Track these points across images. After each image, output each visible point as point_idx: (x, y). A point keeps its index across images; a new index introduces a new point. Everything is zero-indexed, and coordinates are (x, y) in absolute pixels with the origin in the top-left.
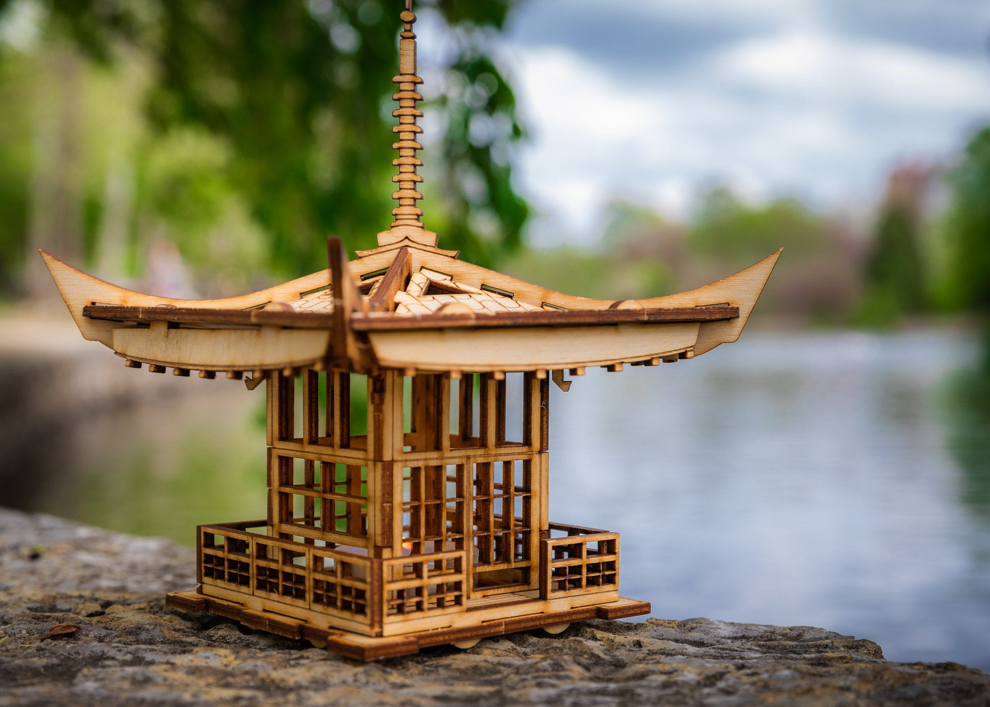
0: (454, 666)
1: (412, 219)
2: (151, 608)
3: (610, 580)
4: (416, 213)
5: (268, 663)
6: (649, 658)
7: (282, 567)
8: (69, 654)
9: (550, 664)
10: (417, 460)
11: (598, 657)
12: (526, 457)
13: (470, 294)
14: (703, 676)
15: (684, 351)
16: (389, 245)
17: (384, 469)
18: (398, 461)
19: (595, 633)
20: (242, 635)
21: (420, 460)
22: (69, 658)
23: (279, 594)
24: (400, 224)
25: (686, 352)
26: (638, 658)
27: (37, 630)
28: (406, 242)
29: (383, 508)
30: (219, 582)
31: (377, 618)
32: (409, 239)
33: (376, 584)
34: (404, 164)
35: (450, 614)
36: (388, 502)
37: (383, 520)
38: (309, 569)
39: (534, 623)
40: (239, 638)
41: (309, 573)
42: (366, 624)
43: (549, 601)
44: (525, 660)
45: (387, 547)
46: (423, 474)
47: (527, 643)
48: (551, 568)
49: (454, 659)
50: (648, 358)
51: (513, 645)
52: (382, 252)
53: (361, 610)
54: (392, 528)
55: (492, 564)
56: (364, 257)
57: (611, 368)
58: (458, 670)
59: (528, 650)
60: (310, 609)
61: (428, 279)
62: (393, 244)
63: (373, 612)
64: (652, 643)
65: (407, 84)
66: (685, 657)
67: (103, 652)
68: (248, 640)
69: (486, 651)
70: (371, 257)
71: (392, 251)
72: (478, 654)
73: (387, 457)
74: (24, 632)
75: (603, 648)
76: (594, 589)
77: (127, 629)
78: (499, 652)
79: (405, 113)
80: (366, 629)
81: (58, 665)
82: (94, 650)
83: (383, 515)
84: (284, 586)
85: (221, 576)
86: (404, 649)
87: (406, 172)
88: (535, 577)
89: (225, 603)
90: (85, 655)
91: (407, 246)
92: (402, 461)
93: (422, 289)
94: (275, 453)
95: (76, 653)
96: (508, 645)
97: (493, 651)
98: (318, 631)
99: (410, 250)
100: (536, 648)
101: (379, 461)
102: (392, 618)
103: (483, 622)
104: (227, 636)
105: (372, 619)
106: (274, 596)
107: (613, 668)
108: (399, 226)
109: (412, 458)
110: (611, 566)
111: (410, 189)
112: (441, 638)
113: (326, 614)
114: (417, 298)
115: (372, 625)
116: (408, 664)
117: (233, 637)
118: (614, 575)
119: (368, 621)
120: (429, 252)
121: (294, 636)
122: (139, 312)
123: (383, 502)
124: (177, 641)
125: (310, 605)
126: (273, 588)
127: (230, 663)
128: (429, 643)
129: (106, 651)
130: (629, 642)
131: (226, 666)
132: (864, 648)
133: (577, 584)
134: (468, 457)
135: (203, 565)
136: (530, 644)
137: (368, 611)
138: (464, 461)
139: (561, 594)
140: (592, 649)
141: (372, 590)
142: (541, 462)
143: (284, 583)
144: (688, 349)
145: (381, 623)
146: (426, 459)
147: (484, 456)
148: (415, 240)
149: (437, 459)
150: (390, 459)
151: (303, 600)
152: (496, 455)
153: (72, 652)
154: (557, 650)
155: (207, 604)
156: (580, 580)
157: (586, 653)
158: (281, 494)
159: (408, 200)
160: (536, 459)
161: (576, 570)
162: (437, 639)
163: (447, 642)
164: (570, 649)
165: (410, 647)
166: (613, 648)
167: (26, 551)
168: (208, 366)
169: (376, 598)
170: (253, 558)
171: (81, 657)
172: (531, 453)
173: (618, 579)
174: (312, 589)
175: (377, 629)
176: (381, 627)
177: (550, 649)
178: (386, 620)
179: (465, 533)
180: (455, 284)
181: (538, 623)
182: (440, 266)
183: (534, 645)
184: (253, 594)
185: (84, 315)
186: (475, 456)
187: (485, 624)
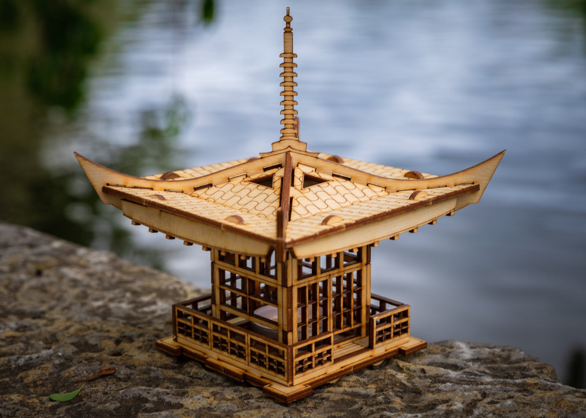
0: (331, 399)
1: (292, 136)
2: (146, 346)
3: (405, 331)
4: (295, 132)
5: (234, 403)
6: (432, 385)
7: (230, 340)
8: (122, 396)
9: (382, 398)
10: (304, 283)
11: (404, 385)
12: (359, 269)
13: (328, 182)
14: (465, 404)
15: (449, 212)
16: (279, 150)
17: (287, 292)
18: (295, 286)
19: (398, 363)
20: (206, 372)
21: (306, 282)
22: (122, 399)
23: (228, 353)
24: (285, 139)
25: (450, 213)
26: (426, 385)
27: (91, 370)
28: (289, 149)
29: (287, 312)
30: (188, 338)
31: (290, 377)
32: (290, 147)
33: (290, 360)
34: (287, 105)
35: (326, 367)
36: (290, 308)
37: (288, 318)
38: (248, 344)
39: (368, 364)
40: (205, 374)
41: (248, 347)
42: (284, 380)
43: (376, 349)
44: (366, 390)
45: (290, 331)
46: (307, 289)
47: (364, 374)
48: (376, 331)
49: (328, 392)
50: (431, 221)
51: (357, 377)
52: (275, 155)
53: (281, 372)
54: (292, 321)
55: (342, 329)
56: (265, 157)
57: (412, 231)
58: (333, 401)
59: (365, 380)
60: (248, 365)
61: (304, 173)
62: (282, 150)
63: (288, 374)
64: (431, 370)
65: (288, 59)
66: (452, 384)
67: (140, 394)
68: (211, 376)
69: (344, 384)
70: (269, 157)
71: (281, 154)
72: (341, 386)
73: (289, 284)
74: (85, 372)
75: (406, 378)
76: (397, 338)
77: (143, 371)
78: (351, 383)
79: (287, 76)
80: (285, 383)
81: (121, 407)
82: (134, 393)
83: (288, 315)
84: (231, 349)
85: (189, 335)
86: (306, 393)
87: (288, 110)
88: (364, 331)
89: (193, 351)
90: (131, 396)
91: (290, 151)
92: (297, 285)
93: (302, 182)
94: (216, 266)
95: (126, 396)
96: (354, 378)
97: (348, 383)
98: (255, 379)
99: (291, 154)
100: (369, 379)
101: (284, 287)
102: (298, 375)
103: (342, 368)
104: (198, 373)
105: (288, 378)
106: (225, 353)
107: (414, 394)
108: (285, 140)
109: (302, 282)
110: (406, 324)
111: (291, 119)
112: (322, 382)
113: (259, 370)
114: (300, 190)
115: (288, 381)
116: (307, 399)
117: (201, 373)
118: (407, 328)
119: (286, 379)
120: (302, 154)
121: (241, 380)
122: (143, 202)
123: (287, 309)
124: (172, 378)
125: (248, 363)
126: (224, 349)
127: (212, 402)
128: (316, 386)
129: (141, 394)
130: (418, 369)
131: (210, 404)
132: (545, 369)
133: (388, 337)
134: (330, 275)
135: (177, 327)
136: (366, 375)
137: (286, 374)
138: (328, 278)
139: (380, 344)
140: (401, 380)
141: (287, 364)
142: (367, 269)
143: (232, 348)
144: (451, 211)
145: (292, 379)
146: (309, 281)
147: (338, 273)
148: (294, 148)
149: (314, 280)
150: (291, 285)
151: (244, 359)
152: (344, 271)
153: (123, 396)
154: (382, 381)
155: (182, 350)
156: (390, 335)
157: (397, 382)
158: (220, 289)
159: (290, 125)
160: (364, 268)
161: (389, 330)
162: (320, 382)
163: (325, 383)
164: (388, 379)
165: (309, 392)
166: (411, 378)
167: (32, 268)
168: (189, 240)
169: (290, 367)
170: (210, 330)
171: (128, 398)
172: (361, 266)
173: (409, 330)
174: (250, 355)
175: (290, 383)
176: (293, 381)
177: (378, 380)
178: (295, 377)
179: (328, 316)
180: (318, 173)
181: (369, 363)
182: (309, 162)
183: (368, 376)
184: (211, 349)
185: (103, 191)
186: (333, 274)
187: (343, 369)
